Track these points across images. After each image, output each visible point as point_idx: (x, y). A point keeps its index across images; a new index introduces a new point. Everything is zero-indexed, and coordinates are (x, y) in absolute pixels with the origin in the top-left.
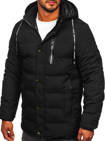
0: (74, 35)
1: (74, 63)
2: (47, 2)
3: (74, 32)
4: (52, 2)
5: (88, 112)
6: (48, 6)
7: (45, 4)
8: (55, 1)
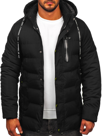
0: (79, 32)
1: (80, 58)
2: (46, 3)
3: (78, 30)
6: (47, 6)
7: (43, 4)
8: (53, 1)
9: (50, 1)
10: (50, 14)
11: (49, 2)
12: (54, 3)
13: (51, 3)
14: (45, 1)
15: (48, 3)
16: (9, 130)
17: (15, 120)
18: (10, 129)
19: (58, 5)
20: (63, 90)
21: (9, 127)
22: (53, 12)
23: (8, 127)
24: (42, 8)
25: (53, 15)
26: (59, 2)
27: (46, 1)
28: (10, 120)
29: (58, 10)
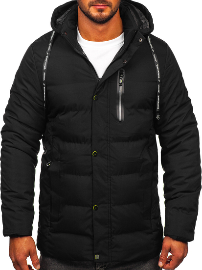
0: (157, 66)
1: (158, 117)
2: (92, 5)
3: (156, 60)
4: (102, 4)
5: (180, 208)
6: (94, 13)
7: (88, 8)
8: (107, 2)
9: (102, 3)
10: (101, 28)
11: (100, 4)
12: (110, 5)
13: (102, 7)
14: (90, 2)
15: (96, 7)
16: (13, 259)
17: (26, 239)
18: (15, 257)
19: (117, 10)
20: (109, 178)
21: (14, 252)
22: (106, 24)
23: (13, 254)
24: (85, 16)
25: (106, 30)
26: (118, 5)
27: (92, 2)
28: (16, 239)
29: (116, 21)
